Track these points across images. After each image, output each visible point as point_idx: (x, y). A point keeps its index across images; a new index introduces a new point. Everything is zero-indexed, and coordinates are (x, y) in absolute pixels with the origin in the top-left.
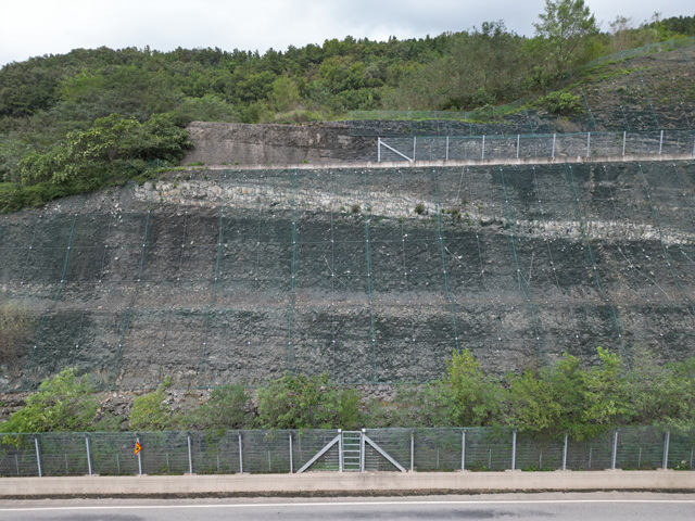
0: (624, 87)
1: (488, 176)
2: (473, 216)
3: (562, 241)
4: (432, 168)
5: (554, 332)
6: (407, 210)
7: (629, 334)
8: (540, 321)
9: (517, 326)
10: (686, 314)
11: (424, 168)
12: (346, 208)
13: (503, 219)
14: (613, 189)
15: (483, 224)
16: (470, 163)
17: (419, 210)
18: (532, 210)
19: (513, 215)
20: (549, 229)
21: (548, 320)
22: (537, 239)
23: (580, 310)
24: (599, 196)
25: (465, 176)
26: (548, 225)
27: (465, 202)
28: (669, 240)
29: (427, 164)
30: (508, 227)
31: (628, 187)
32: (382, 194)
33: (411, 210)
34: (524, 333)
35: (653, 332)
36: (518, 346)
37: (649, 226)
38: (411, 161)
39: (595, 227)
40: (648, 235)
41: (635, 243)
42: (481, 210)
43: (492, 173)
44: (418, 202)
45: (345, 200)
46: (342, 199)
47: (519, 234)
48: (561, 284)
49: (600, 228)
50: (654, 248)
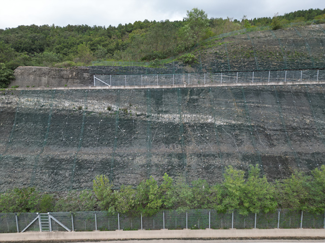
0: (218, 51)
1: (143, 93)
2: (133, 112)
3: (171, 123)
4: (118, 89)
5: (156, 165)
6: (104, 109)
7: (189, 166)
8: (151, 160)
9: (141, 163)
10: (216, 157)
11: (114, 90)
12: (76, 108)
13: (146, 113)
14: (197, 99)
15: (138, 115)
16: (136, 87)
17: (109, 109)
18: (160, 109)
19: (151, 112)
20: (166, 118)
21: (155, 160)
22: (160, 122)
23: (170, 155)
24: (191, 103)
25: (132, 94)
26: (166, 116)
27: (131, 105)
28: (218, 123)
29: (117, 88)
30: (148, 117)
31: (204, 99)
32: (94, 101)
33: (106, 109)
34: (143, 166)
35: (200, 165)
36: (139, 172)
37: (210, 116)
38: (109, 86)
39: (186, 117)
40: (209, 121)
41: (203, 124)
42: (137, 109)
43: (145, 92)
44: (110, 105)
45: (76, 104)
46: (75, 103)
47: (153, 120)
48: (166, 143)
49: (188, 117)
50: (211, 126)
